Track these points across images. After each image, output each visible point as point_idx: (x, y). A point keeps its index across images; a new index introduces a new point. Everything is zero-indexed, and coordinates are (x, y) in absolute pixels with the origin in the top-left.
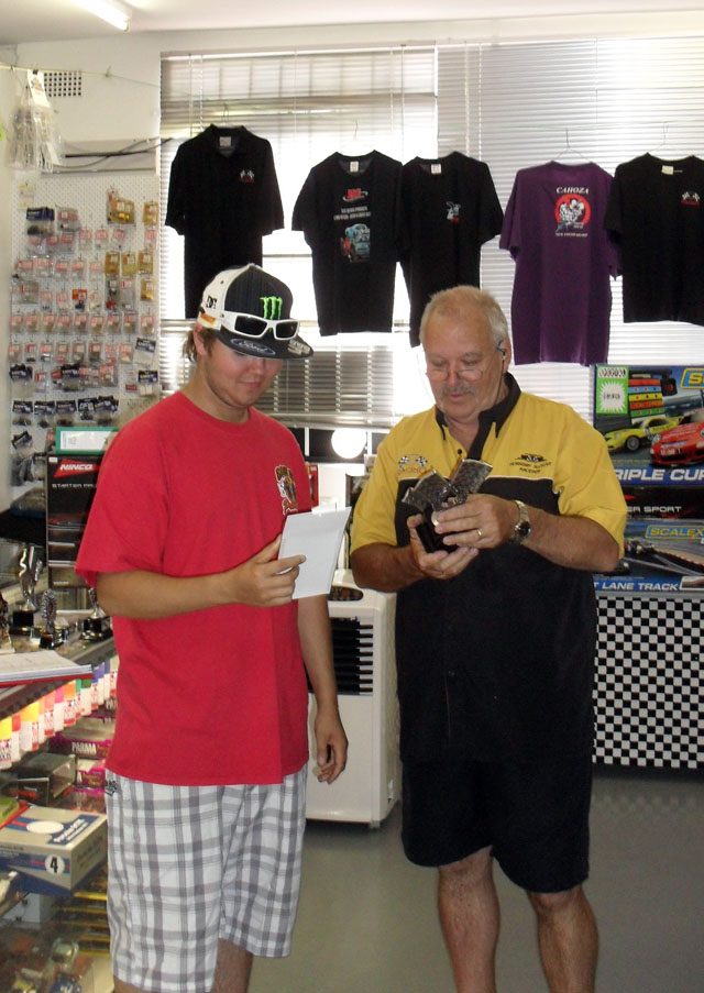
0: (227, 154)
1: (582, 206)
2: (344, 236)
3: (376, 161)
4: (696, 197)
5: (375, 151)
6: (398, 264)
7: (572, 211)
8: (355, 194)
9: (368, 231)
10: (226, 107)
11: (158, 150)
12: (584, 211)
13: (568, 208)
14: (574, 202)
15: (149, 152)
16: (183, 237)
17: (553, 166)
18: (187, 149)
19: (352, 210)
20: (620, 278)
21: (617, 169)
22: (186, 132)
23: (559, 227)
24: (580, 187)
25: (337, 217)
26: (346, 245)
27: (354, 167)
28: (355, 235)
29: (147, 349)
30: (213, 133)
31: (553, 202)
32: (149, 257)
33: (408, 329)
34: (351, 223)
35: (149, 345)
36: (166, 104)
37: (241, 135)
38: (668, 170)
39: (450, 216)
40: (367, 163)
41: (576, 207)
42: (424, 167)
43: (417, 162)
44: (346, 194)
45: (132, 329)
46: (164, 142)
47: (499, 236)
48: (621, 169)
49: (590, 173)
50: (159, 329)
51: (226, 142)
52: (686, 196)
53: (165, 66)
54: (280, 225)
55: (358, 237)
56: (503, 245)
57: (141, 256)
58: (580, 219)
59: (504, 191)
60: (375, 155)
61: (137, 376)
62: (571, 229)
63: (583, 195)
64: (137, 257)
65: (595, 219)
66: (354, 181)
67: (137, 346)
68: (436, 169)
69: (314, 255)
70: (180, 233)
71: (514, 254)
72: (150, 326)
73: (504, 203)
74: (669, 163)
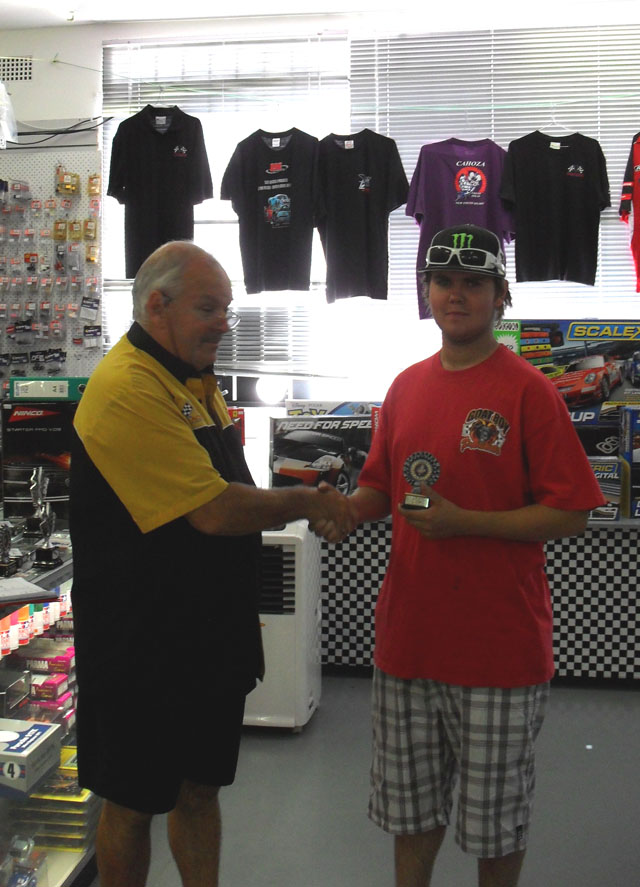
0: (162, 130)
1: (479, 178)
2: (268, 204)
3: (295, 137)
4: (581, 169)
5: (294, 129)
6: (316, 230)
7: (469, 182)
8: (277, 167)
9: (288, 200)
10: (161, 90)
11: (100, 128)
12: (480, 182)
13: (466, 179)
14: (472, 174)
15: (93, 130)
16: (123, 206)
17: (453, 142)
18: (125, 127)
19: (274, 181)
20: (513, 243)
21: (510, 145)
22: (124, 113)
23: (459, 197)
24: (477, 161)
25: (261, 188)
26: (269, 213)
27: (276, 143)
28: (277, 204)
29: (92, 307)
30: (150, 112)
31: (454, 174)
32: (93, 224)
33: (325, 287)
34: (273, 193)
35: (93, 302)
36: (107, 87)
37: (174, 113)
38: (556, 146)
39: (362, 187)
40: (287, 140)
41: (474, 179)
42: (338, 142)
43: (332, 138)
44: (269, 167)
45: (78, 290)
46: (107, 120)
47: (404, 206)
48: (514, 144)
49: (485, 148)
50: (103, 288)
51: (161, 120)
52: (571, 168)
53: (106, 52)
54: (209, 194)
55: (279, 204)
56: (409, 212)
57: (86, 223)
58: (477, 189)
59: (409, 164)
60: (294, 132)
61: (82, 331)
62: (469, 198)
63: (480, 168)
64: (82, 223)
65: (491, 190)
66: (276, 155)
67: (83, 304)
68: (349, 145)
69: (240, 221)
70: (121, 202)
71: (419, 219)
72: (94, 285)
73: (409, 175)
74: (556, 140)
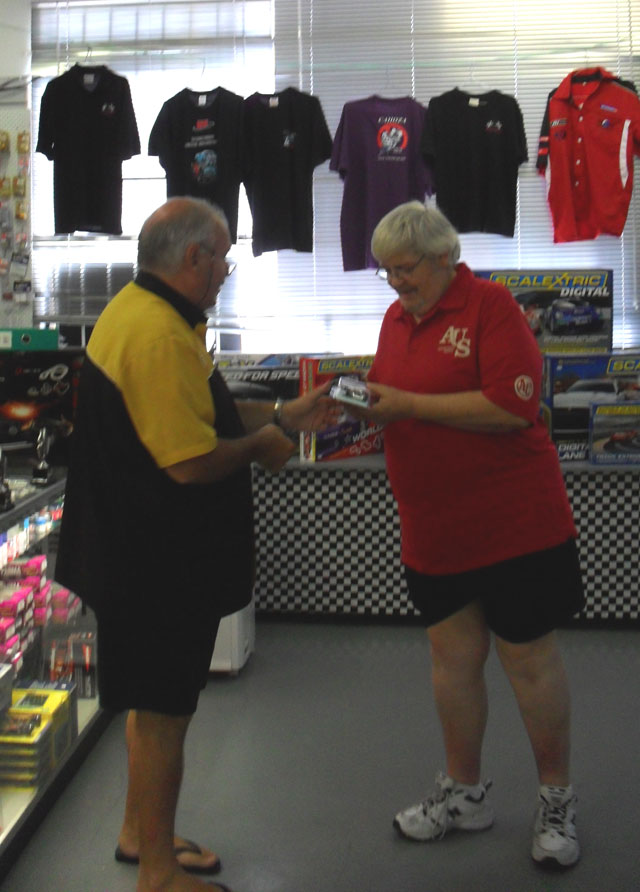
0: (90, 89)
1: (400, 134)
2: (194, 160)
3: (220, 96)
4: (499, 125)
5: (219, 88)
6: (242, 184)
7: (392, 138)
8: (203, 124)
9: (214, 156)
10: (89, 48)
11: (29, 87)
12: (402, 138)
13: (388, 134)
14: (394, 131)
15: (22, 88)
16: (52, 162)
17: (375, 100)
18: (55, 85)
19: (200, 138)
20: (434, 197)
21: (430, 102)
22: (56, 69)
23: (381, 152)
24: (399, 116)
25: (188, 145)
26: (196, 169)
27: (202, 100)
28: (204, 160)
29: (21, 262)
30: (77, 71)
31: (376, 130)
32: (23, 181)
33: (251, 240)
34: (200, 149)
35: (23, 258)
36: (35, 47)
37: (103, 73)
38: (474, 102)
39: (287, 143)
40: (214, 97)
41: (396, 135)
42: (263, 100)
43: (257, 97)
44: (196, 125)
45: (8, 246)
46: (35, 79)
47: (328, 162)
48: (434, 101)
49: (406, 105)
50: (32, 245)
51: (89, 79)
52: (490, 124)
53: (35, 12)
54: (137, 151)
55: (206, 161)
56: (333, 168)
57: (15, 180)
58: (399, 144)
59: (333, 120)
60: (220, 91)
61: (12, 285)
62: (391, 153)
63: (401, 124)
64: (12, 180)
65: (412, 146)
66: (203, 112)
67: (12, 260)
68: (274, 102)
69: (167, 177)
70: (50, 159)
71: (343, 174)
72: (24, 241)
73: (333, 137)
74: (475, 97)
